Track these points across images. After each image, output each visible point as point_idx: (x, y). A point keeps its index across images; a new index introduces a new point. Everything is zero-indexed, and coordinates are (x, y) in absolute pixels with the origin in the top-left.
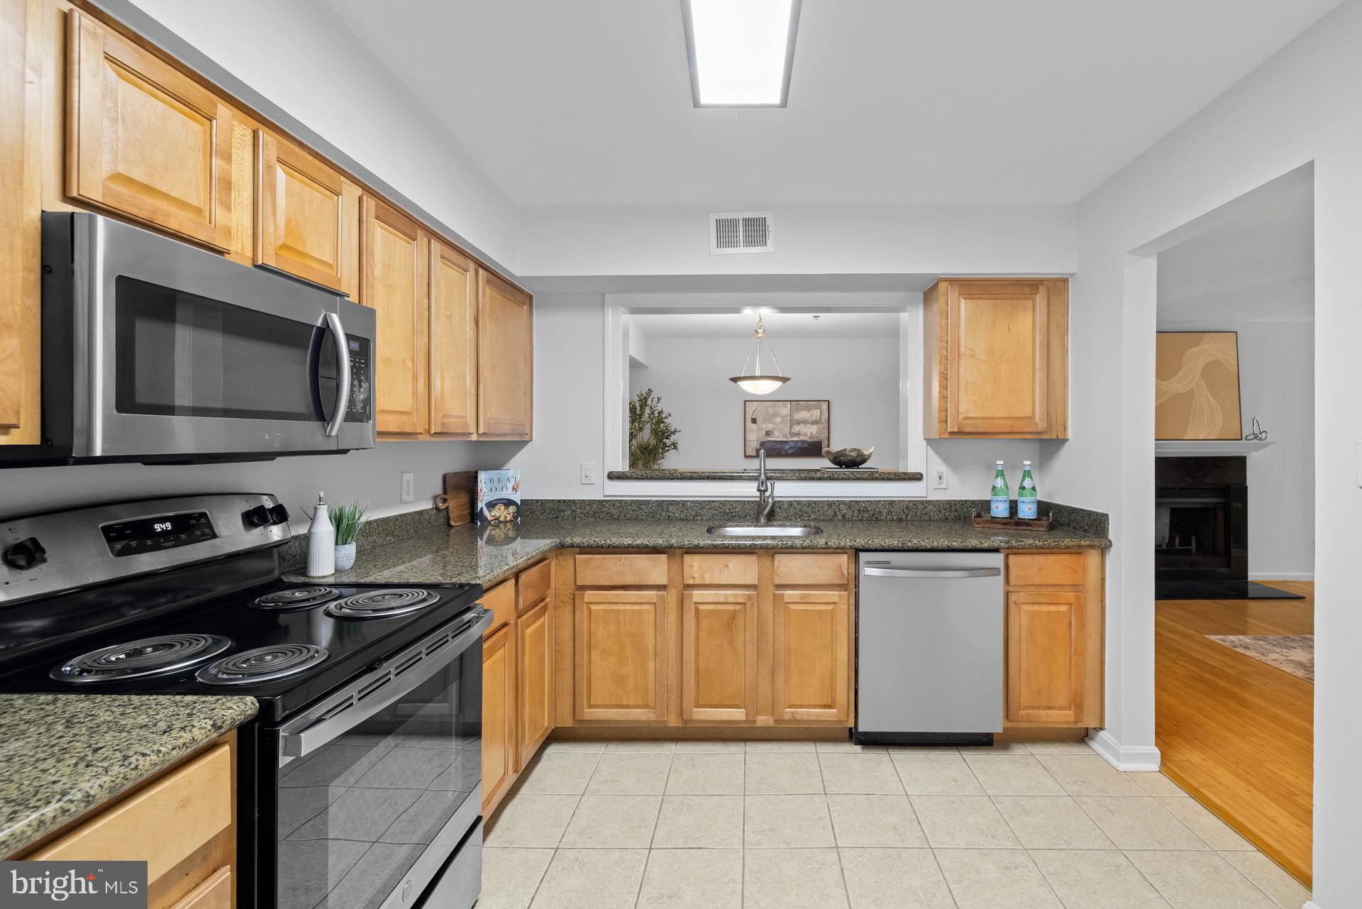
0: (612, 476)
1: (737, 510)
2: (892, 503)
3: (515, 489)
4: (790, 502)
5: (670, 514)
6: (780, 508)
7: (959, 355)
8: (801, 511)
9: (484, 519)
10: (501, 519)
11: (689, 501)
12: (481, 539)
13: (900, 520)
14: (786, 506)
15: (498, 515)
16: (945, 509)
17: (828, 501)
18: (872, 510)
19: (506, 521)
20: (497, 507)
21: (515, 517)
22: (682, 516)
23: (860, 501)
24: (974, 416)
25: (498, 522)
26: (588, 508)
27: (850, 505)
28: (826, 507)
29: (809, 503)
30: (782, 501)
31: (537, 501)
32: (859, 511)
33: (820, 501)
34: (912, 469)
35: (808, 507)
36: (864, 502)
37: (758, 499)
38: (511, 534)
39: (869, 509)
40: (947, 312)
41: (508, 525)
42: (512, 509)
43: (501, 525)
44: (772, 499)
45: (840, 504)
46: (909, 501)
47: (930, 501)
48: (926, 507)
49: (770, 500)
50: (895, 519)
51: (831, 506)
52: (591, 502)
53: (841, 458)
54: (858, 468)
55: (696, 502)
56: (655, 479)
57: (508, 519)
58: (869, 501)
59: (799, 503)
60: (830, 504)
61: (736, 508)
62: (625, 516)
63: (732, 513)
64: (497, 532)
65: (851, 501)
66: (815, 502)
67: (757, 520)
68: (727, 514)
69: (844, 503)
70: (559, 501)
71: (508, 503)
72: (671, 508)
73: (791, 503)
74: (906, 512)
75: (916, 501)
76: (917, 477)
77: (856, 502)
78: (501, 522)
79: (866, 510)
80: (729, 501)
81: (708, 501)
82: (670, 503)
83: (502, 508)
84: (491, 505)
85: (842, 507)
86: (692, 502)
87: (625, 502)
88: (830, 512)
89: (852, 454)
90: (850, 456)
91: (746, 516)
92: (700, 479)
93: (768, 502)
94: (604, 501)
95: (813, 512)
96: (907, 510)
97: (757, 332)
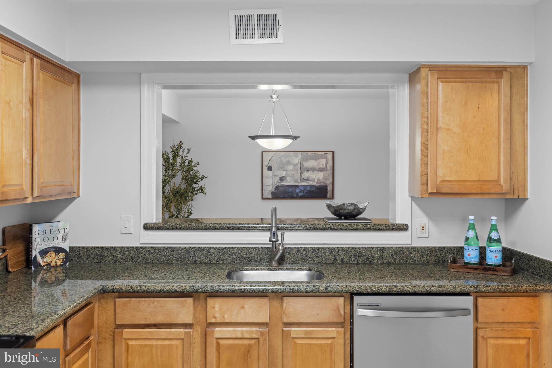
0: (147, 227)
1: (253, 255)
2: (382, 249)
3: (64, 239)
4: (298, 248)
5: (197, 259)
6: (289, 253)
7: (437, 129)
8: (306, 256)
9: (38, 265)
10: (52, 264)
11: (212, 248)
12: (35, 282)
13: (389, 263)
14: (294, 252)
15: (49, 261)
16: (427, 255)
17: (330, 248)
18: (366, 255)
19: (57, 266)
20: (49, 254)
21: (64, 262)
22: (207, 260)
23: (356, 248)
24: (450, 179)
25: (49, 267)
26: (127, 253)
27: (348, 250)
28: (327, 253)
29: (314, 250)
30: (291, 248)
31: (83, 248)
32: (355, 256)
33: (323, 248)
34: (399, 221)
35: (313, 252)
36: (359, 248)
37: (271, 246)
38: (61, 276)
39: (364, 254)
40: (428, 93)
41: (59, 269)
42: (62, 255)
43: (52, 269)
44: (283, 246)
45: (339, 250)
46: (397, 248)
47: (415, 248)
48: (411, 253)
49: (281, 247)
50: (385, 262)
51: (332, 252)
52: (129, 249)
53: (341, 211)
54: (355, 219)
55: (218, 248)
56: (183, 229)
57: (58, 264)
58: (363, 247)
59: (305, 249)
60: (331, 250)
61: (252, 253)
62: (158, 260)
63: (249, 258)
64: (47, 276)
65: (349, 248)
66: (318, 249)
67: (270, 263)
68: (245, 258)
69: (343, 249)
70: (102, 248)
71: (58, 250)
72: (197, 254)
73: (298, 250)
74: (395, 257)
75: (402, 248)
76: (404, 228)
77: (353, 248)
78: (52, 267)
79: (361, 255)
80: (246, 248)
81: (229, 248)
82: (197, 249)
83: (54, 255)
84: (44, 253)
85: (341, 253)
86: (215, 248)
87: (159, 248)
88: (331, 257)
89: (350, 208)
90: (348, 209)
91: (260, 260)
92: (222, 229)
93: (279, 249)
94: (140, 248)
95: (317, 257)
96: (396, 255)
97: (272, 97)
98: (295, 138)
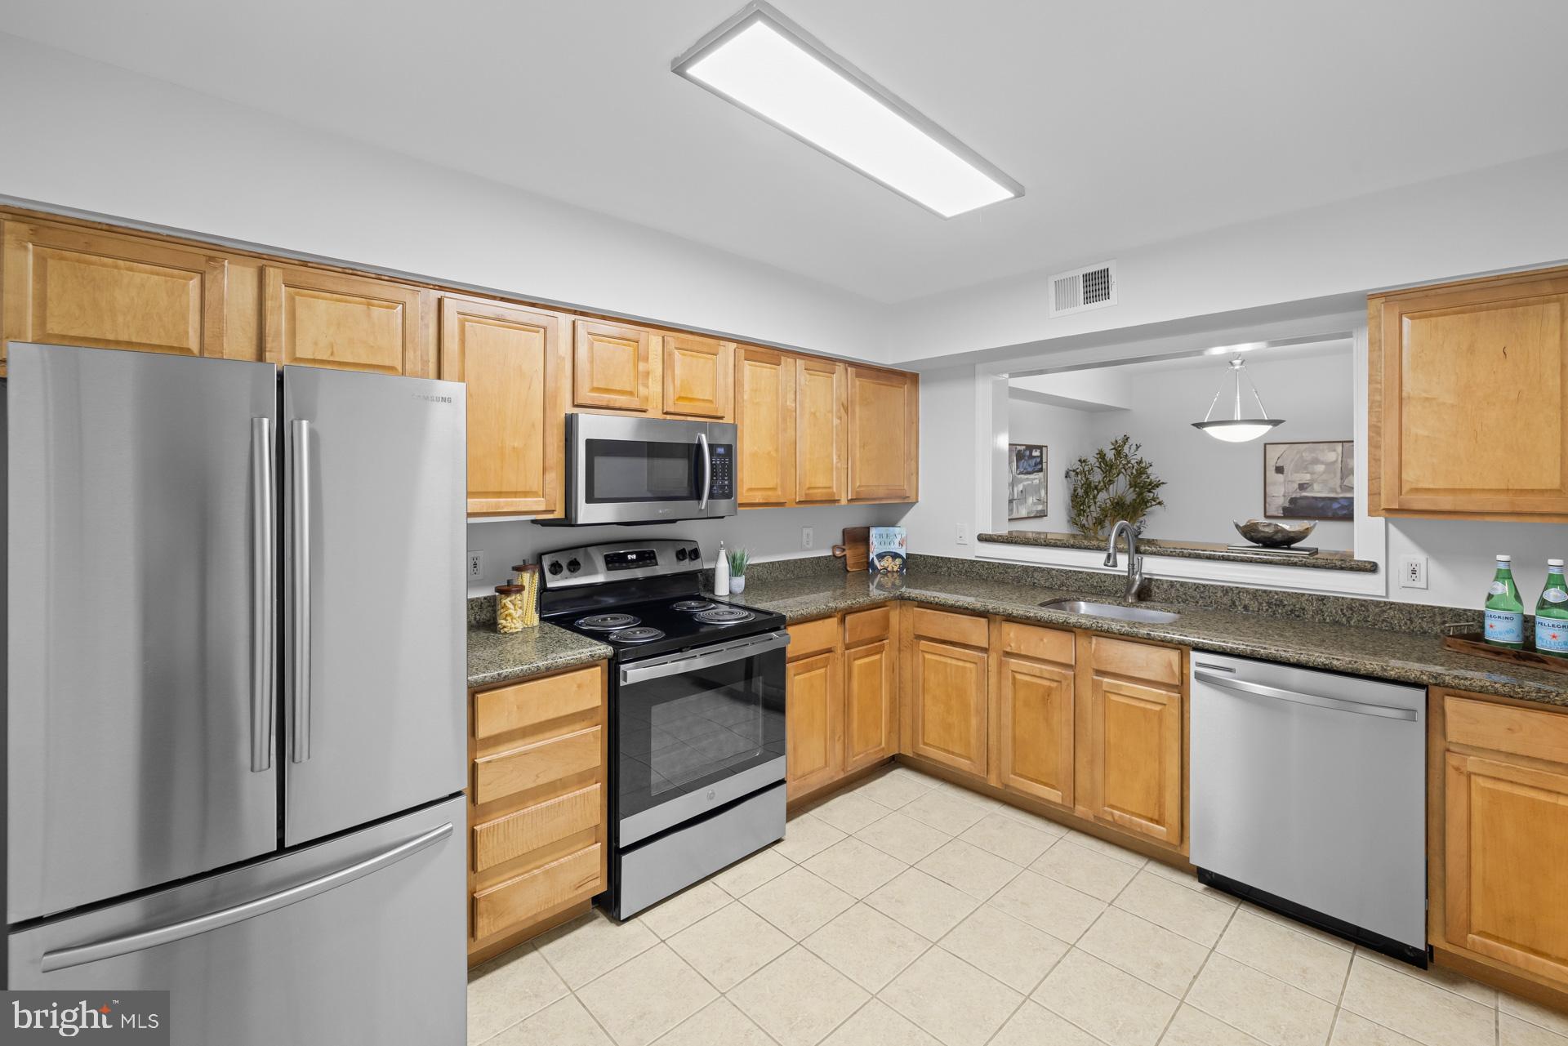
0: (983, 538)
1: (1107, 584)
2: (1322, 599)
3: (901, 544)
4: (1171, 582)
5: (1036, 581)
6: (1158, 588)
7: (1401, 399)
8: (1185, 594)
9: (874, 568)
10: (889, 569)
11: (1054, 569)
12: (873, 584)
13: (1336, 622)
14: (1165, 586)
15: (886, 565)
16: (1422, 618)
17: (1223, 587)
18: (1289, 605)
19: (893, 572)
20: (886, 558)
21: (901, 569)
22: (1047, 584)
23: (1271, 592)
24: (1432, 486)
25: (886, 572)
26: (961, 566)
27: (1255, 594)
28: (1220, 594)
29: (1197, 587)
30: (1160, 580)
31: (921, 556)
32: (1269, 604)
33: (1212, 586)
34: (1360, 556)
35: (1195, 590)
36: (1276, 593)
37: (1126, 574)
38: (897, 582)
39: (1286, 603)
40: (1380, 341)
41: (895, 574)
42: (898, 561)
43: (889, 575)
44: (1141, 574)
45: (1240, 592)
46: (1352, 599)
47: (1392, 603)
48: (1384, 611)
49: (1137, 577)
50: (1328, 621)
51: (1227, 592)
52: (963, 561)
53: (1253, 534)
54: (1289, 548)
55: (1061, 571)
56: (1019, 544)
57: (895, 569)
58: (1284, 592)
59: (1182, 584)
60: (1226, 591)
61: (1105, 582)
62: (993, 578)
63: (1101, 587)
64: (885, 580)
65: (1257, 590)
66: (1204, 586)
67: (1125, 598)
68: (1095, 587)
69: (1247, 591)
70: (938, 558)
71: (895, 556)
72: (1036, 575)
73: (1172, 584)
74: (1348, 614)
75: (1365, 601)
76: (1372, 568)
77: (1265, 591)
78: (889, 572)
79: (1280, 604)
80: (1098, 574)
81: (1074, 571)
82: (1036, 569)
83: (890, 559)
84: (881, 556)
85: (1244, 596)
86: (1057, 570)
87: (993, 564)
88: (1226, 600)
89: (1267, 530)
90: (1264, 532)
91: (1116, 592)
92: (1065, 547)
93: (1134, 580)
94: (974, 561)
95: (1202, 597)
96: (1350, 612)
97: (1232, 364)
98: (1275, 423)
